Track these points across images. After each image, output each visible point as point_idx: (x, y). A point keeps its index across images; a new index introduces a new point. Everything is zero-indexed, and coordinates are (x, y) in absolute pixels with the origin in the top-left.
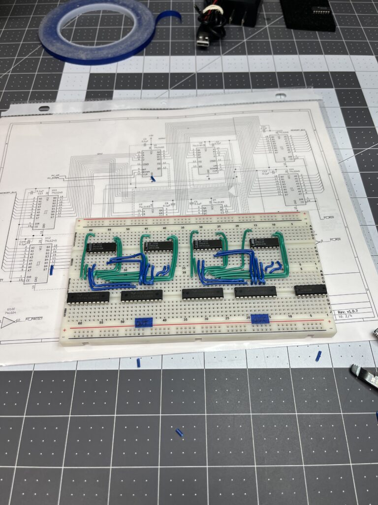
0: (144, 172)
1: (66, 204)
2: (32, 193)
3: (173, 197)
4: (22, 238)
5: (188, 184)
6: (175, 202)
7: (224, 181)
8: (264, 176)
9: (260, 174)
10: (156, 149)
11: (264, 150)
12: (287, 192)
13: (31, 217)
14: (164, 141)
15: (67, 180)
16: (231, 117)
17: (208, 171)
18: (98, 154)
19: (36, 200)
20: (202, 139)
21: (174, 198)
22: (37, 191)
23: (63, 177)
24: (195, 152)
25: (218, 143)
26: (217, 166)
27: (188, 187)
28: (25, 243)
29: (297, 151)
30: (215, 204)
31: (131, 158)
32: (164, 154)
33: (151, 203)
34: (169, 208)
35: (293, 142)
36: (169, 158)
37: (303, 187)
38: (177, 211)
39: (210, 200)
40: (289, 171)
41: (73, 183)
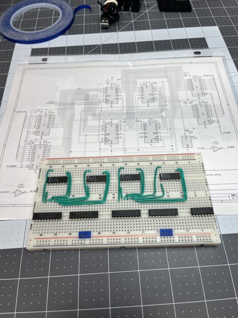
0: (107, 101)
1: (57, 120)
2: (36, 112)
3: (125, 116)
4: (29, 140)
5: (135, 108)
6: (126, 120)
7: (158, 107)
8: (185, 105)
9: (182, 103)
10: (115, 86)
11: (185, 88)
12: (199, 116)
13: (35, 127)
14: (120, 81)
15: (58, 104)
16: (163, 66)
17: (148, 101)
18: (78, 89)
19: (38, 117)
20: (145, 80)
21: (126, 118)
22: (39, 111)
23: (55, 103)
24: (140, 88)
25: (155, 83)
26: (154, 98)
27: (135, 111)
28: (31, 143)
29: (207, 89)
30: (152, 122)
31: (99, 92)
32: (120, 90)
33: (111, 120)
34: (122, 124)
35: (204, 84)
36: (123, 92)
37: (210, 113)
38: (127, 126)
39: (149, 119)
40: (201, 102)
41: (61, 107)
